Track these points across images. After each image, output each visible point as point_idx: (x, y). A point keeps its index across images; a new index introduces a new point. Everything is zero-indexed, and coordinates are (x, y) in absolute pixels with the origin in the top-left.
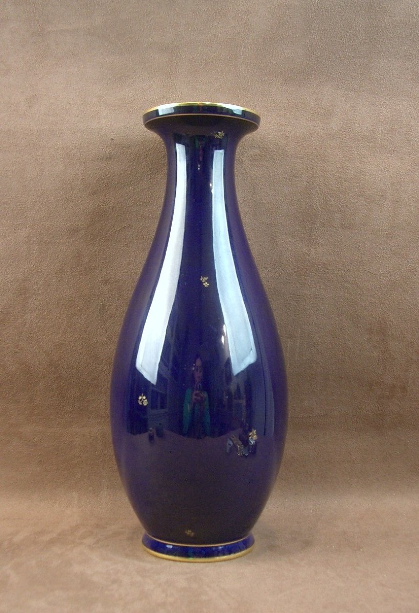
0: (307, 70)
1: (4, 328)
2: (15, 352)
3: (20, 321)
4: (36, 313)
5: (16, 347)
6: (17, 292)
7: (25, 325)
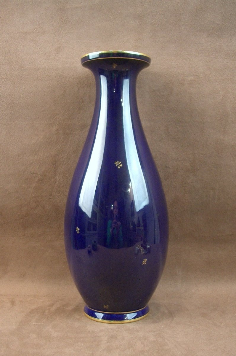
0: (223, 28)
1: (43, 184)
2: (50, 199)
3: (53, 180)
4: (62, 175)
5: (50, 195)
6: (51, 163)
7: (56, 182)
